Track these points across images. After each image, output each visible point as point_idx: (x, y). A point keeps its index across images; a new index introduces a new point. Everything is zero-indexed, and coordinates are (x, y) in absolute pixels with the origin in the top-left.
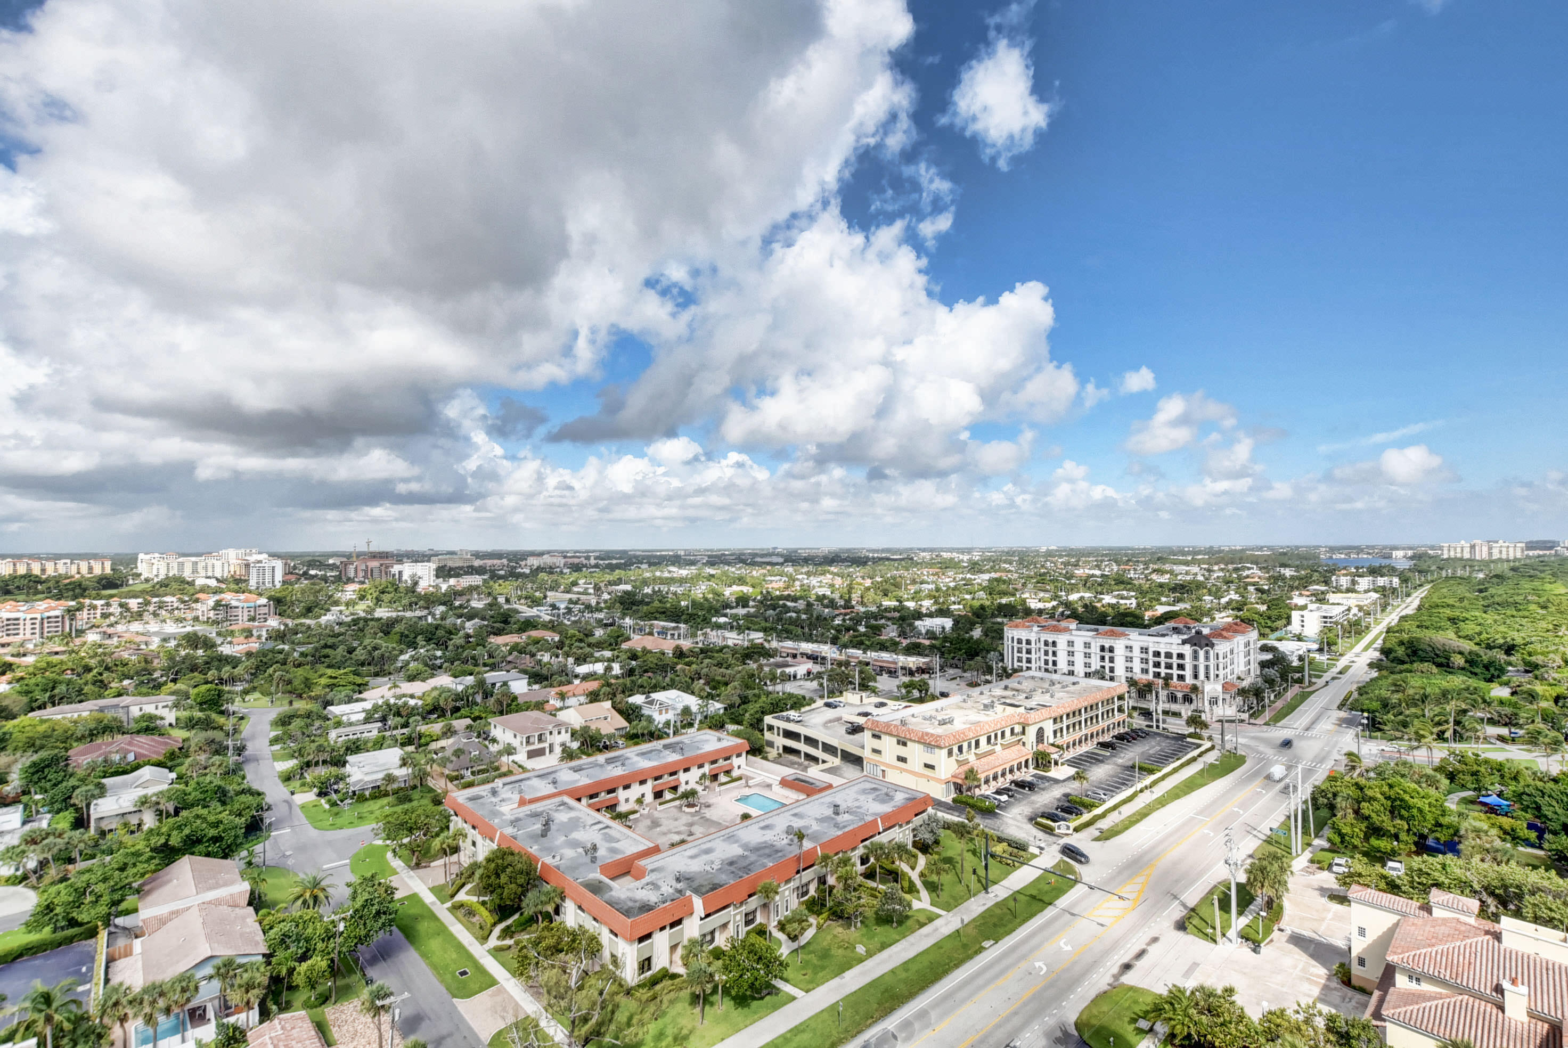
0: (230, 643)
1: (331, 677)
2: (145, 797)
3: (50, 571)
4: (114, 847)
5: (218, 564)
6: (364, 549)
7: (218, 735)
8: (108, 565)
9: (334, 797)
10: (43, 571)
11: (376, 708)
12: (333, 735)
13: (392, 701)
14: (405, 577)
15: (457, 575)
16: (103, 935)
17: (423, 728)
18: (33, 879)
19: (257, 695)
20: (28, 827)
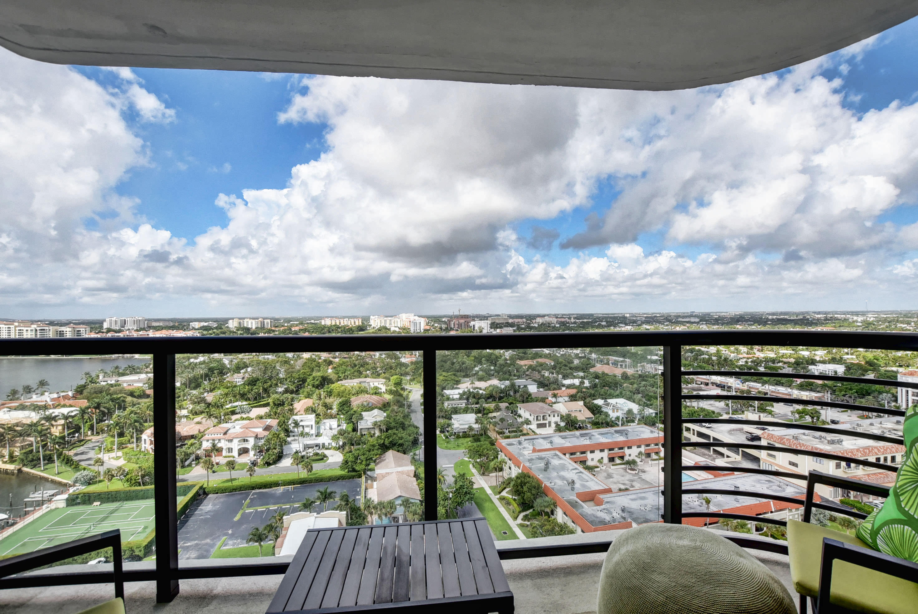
0: (405, 357)
1: (444, 376)
2: (376, 422)
3: (342, 324)
4: (366, 442)
5: (399, 320)
6: (457, 313)
7: (401, 399)
8: (360, 320)
9: (447, 434)
10: (340, 323)
11: (464, 393)
12: (446, 404)
13: (471, 390)
14: (476, 328)
15: (501, 327)
16: (363, 478)
17: (486, 406)
18: (341, 449)
19: (415, 382)
20: (339, 428)
